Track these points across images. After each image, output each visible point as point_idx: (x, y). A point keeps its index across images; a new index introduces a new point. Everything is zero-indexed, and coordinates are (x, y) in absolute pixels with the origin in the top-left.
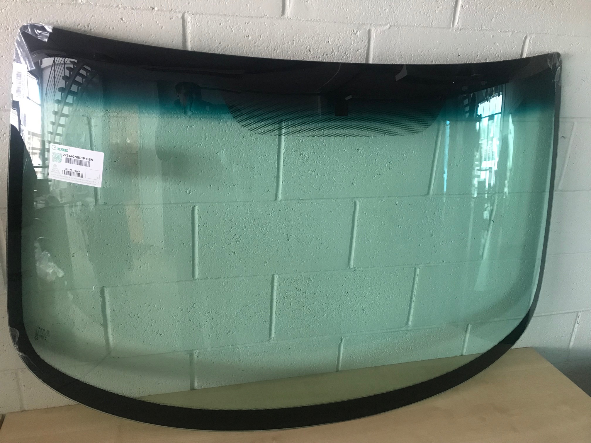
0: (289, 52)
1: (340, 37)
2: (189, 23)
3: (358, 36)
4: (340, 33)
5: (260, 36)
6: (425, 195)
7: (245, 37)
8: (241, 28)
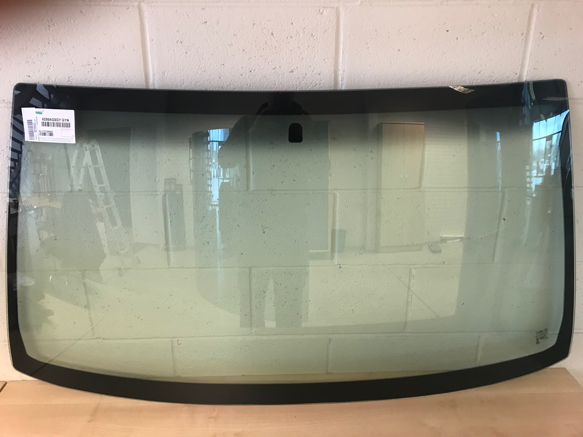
0: (250, 36)
1: (304, 18)
2: (146, 12)
3: (325, 15)
4: (304, 13)
5: (219, 22)
6: (416, 188)
7: (202, 24)
8: (198, 15)
